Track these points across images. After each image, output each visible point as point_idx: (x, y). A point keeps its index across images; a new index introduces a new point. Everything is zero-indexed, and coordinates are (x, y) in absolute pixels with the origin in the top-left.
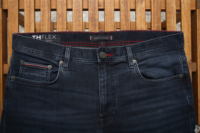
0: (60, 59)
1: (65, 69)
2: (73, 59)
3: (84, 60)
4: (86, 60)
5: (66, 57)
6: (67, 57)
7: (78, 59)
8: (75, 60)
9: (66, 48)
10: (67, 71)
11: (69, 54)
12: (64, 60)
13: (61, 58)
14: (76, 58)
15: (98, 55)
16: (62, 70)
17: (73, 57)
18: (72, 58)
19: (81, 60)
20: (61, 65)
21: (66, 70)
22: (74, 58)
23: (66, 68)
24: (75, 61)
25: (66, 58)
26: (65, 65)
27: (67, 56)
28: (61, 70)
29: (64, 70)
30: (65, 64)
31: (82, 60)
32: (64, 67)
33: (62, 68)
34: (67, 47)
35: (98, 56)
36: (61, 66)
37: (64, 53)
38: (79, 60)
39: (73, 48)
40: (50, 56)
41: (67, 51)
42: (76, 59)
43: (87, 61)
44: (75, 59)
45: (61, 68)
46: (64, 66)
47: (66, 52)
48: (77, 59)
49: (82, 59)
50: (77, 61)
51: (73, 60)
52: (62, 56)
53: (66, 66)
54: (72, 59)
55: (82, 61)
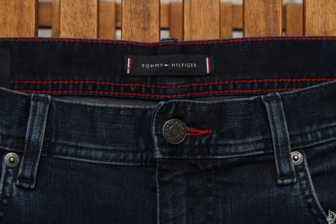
0: (6, 146)
1: (26, 185)
2: (59, 144)
3: (102, 150)
4: (107, 150)
5: (30, 137)
6: (35, 136)
7: (77, 147)
8: (64, 150)
9: (32, 103)
10: (31, 195)
11: (42, 124)
12: (23, 148)
13: (9, 141)
14: (70, 143)
15: (154, 132)
16: (11, 190)
17: (56, 138)
18: (53, 140)
19: (88, 149)
20: (10, 170)
21: (29, 189)
22: (61, 141)
23: (30, 180)
24: (67, 155)
25: (29, 141)
26: (24, 168)
27: (36, 133)
28: (7, 189)
29: (19, 187)
30: (25, 164)
31: (92, 149)
32: (22, 178)
33: (14, 180)
34: (36, 99)
35: (156, 135)
36: (7, 174)
37: (23, 123)
38: (82, 148)
39: (58, 103)
41: (34, 114)
42: (68, 146)
43: (112, 156)
44: (63, 145)
45: (9, 181)
46: (20, 170)
47: (30, 118)
48: (72, 146)
49: (91, 146)
50: (71, 156)
51: (57, 149)
52: (14, 132)
53: (27, 174)
54: (55, 145)
55: (93, 153)
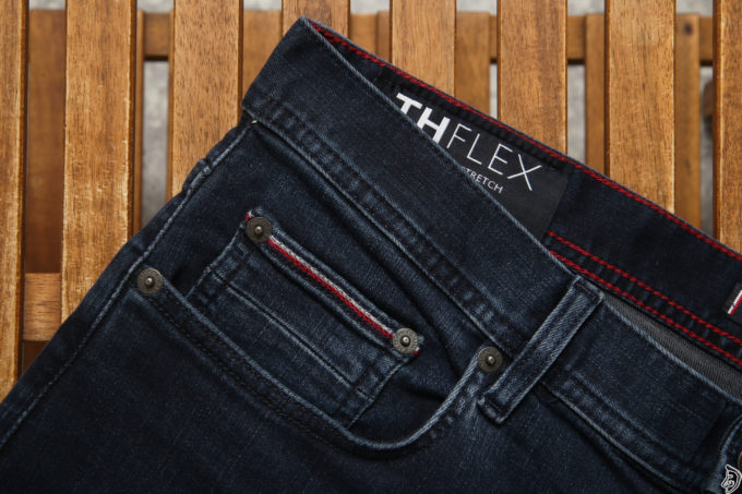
0: (493, 333)
1: (490, 412)
2: (574, 378)
3: (636, 431)
4: (644, 436)
5: (539, 342)
6: (546, 345)
7: (600, 401)
8: (577, 393)
9: (571, 291)
10: (490, 431)
11: (568, 332)
12: (517, 351)
13: (502, 329)
14: (593, 388)
16: (468, 406)
17: (576, 367)
18: (568, 367)
19: (613, 413)
20: (481, 376)
21: (491, 421)
22: (580, 376)
23: (501, 408)
24: (576, 402)
25: (534, 347)
26: (503, 385)
27: (549, 341)
28: (462, 402)
29: (480, 409)
30: (507, 380)
31: (621, 419)
32: (492, 400)
33: (479, 395)
34: (579, 289)
36: (473, 379)
37: (538, 314)
38: (606, 408)
39: (610, 315)
40: (449, 278)
41: (564, 311)
42: (586, 389)
43: (648, 450)
44: (579, 384)
45: (472, 390)
46: (496, 386)
47: (555, 312)
48: (592, 395)
49: (624, 415)
50: (582, 408)
51: (567, 384)
52: (516, 317)
53: (503, 397)
54: (567, 375)
55: (621, 427)
